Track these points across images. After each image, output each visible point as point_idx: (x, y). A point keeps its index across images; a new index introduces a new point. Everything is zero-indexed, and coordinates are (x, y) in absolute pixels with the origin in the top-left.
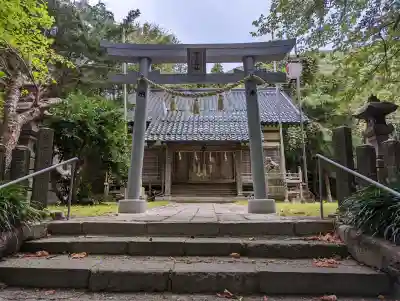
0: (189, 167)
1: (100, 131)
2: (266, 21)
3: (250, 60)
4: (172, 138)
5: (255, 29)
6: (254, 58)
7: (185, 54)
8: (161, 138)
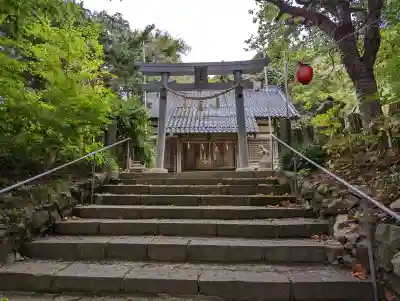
0: (197, 155)
1: (131, 124)
2: (255, 40)
3: (238, 73)
4: (183, 131)
5: (247, 46)
6: (241, 72)
7: (193, 70)
8: (173, 130)
